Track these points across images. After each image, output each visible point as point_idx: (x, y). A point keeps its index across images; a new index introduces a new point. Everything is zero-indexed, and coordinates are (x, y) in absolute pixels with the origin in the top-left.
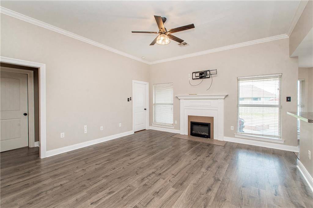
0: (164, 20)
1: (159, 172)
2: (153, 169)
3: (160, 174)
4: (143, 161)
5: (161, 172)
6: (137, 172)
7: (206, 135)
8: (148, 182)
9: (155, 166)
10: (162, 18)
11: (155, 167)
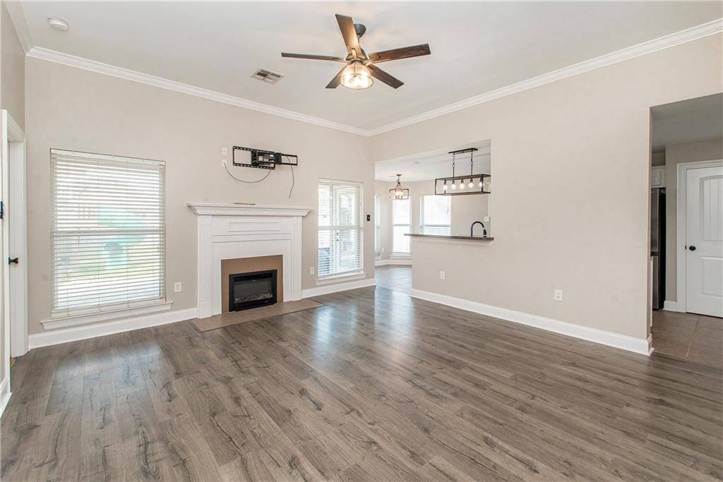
0: (361, 31)
7: (268, 299)
10: (355, 25)
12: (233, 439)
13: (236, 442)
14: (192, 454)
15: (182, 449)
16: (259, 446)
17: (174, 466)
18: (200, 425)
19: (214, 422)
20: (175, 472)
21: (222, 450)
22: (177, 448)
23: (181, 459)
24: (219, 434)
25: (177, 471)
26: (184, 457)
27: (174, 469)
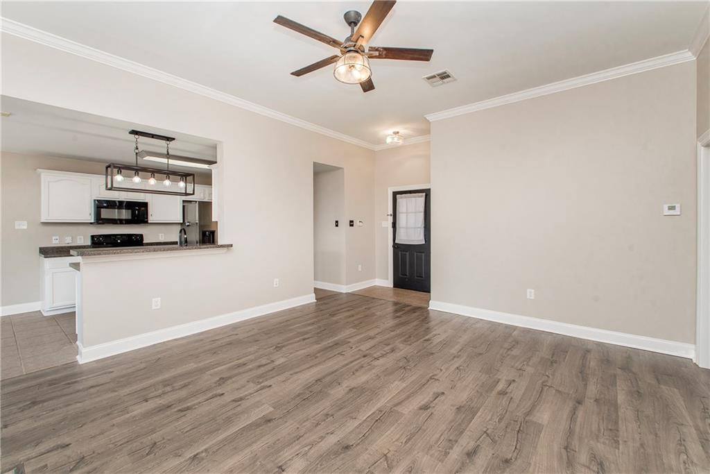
1: (367, 360)
2: (378, 365)
3: (364, 356)
4: (404, 385)
5: (363, 359)
6: (408, 361)
8: (384, 348)
9: (374, 371)
11: (374, 368)
12: (517, 429)
13: (518, 427)
14: (556, 448)
15: (561, 457)
16: (508, 413)
17: (575, 451)
18: (530, 464)
19: (515, 454)
20: (577, 447)
21: (532, 430)
22: (565, 463)
23: (567, 452)
24: (523, 442)
25: (575, 446)
26: (563, 451)
27: (577, 450)
